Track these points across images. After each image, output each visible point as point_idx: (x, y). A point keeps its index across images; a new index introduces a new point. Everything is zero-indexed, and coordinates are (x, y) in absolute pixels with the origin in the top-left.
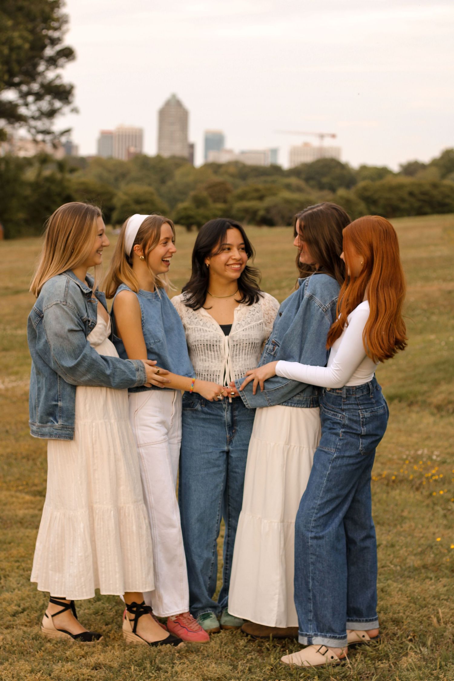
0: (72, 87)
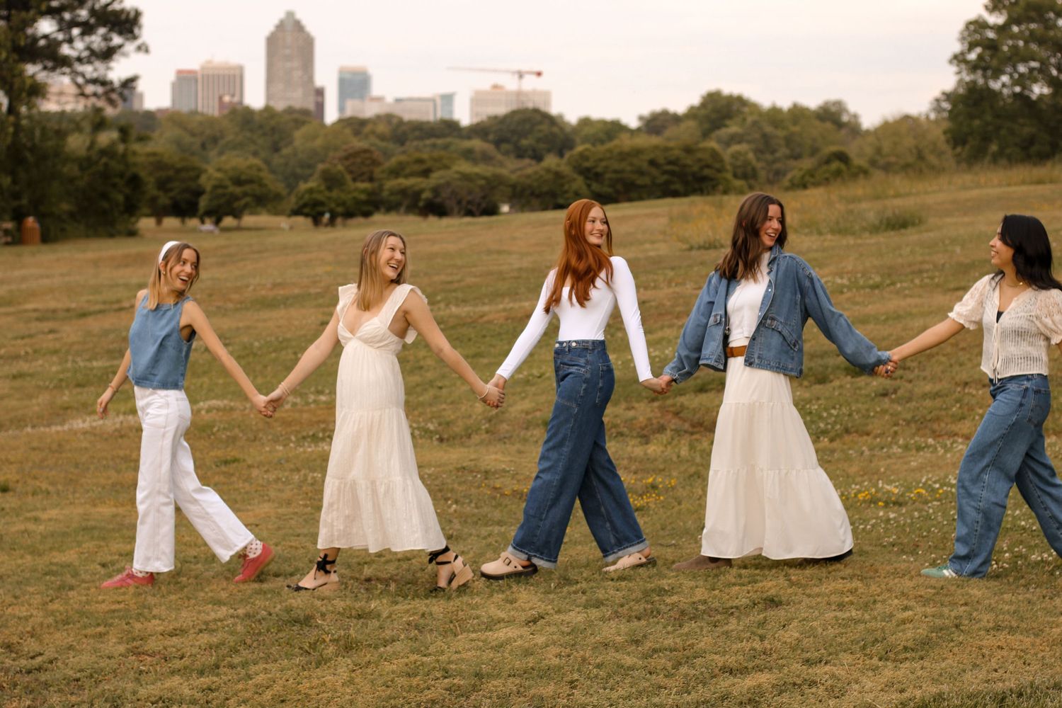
0: (138, 14)
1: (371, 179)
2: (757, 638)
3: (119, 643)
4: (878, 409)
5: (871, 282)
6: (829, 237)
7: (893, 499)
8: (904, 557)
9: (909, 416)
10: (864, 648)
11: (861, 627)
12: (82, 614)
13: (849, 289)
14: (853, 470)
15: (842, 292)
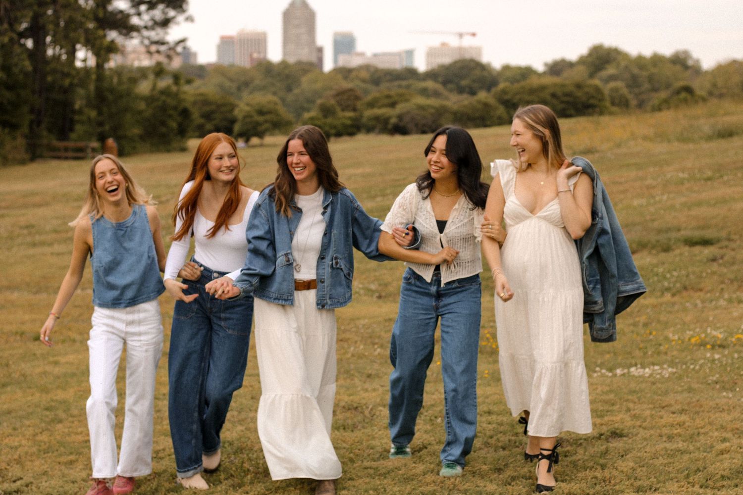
1: (354, 110)
2: (599, 468)
3: (84, 469)
4: (709, 271)
5: (705, 176)
6: (676, 144)
7: (719, 342)
8: (724, 394)
9: (732, 276)
10: (688, 476)
11: (686, 457)
12: (61, 444)
13: (688, 180)
14: (688, 318)
15: (682, 183)
